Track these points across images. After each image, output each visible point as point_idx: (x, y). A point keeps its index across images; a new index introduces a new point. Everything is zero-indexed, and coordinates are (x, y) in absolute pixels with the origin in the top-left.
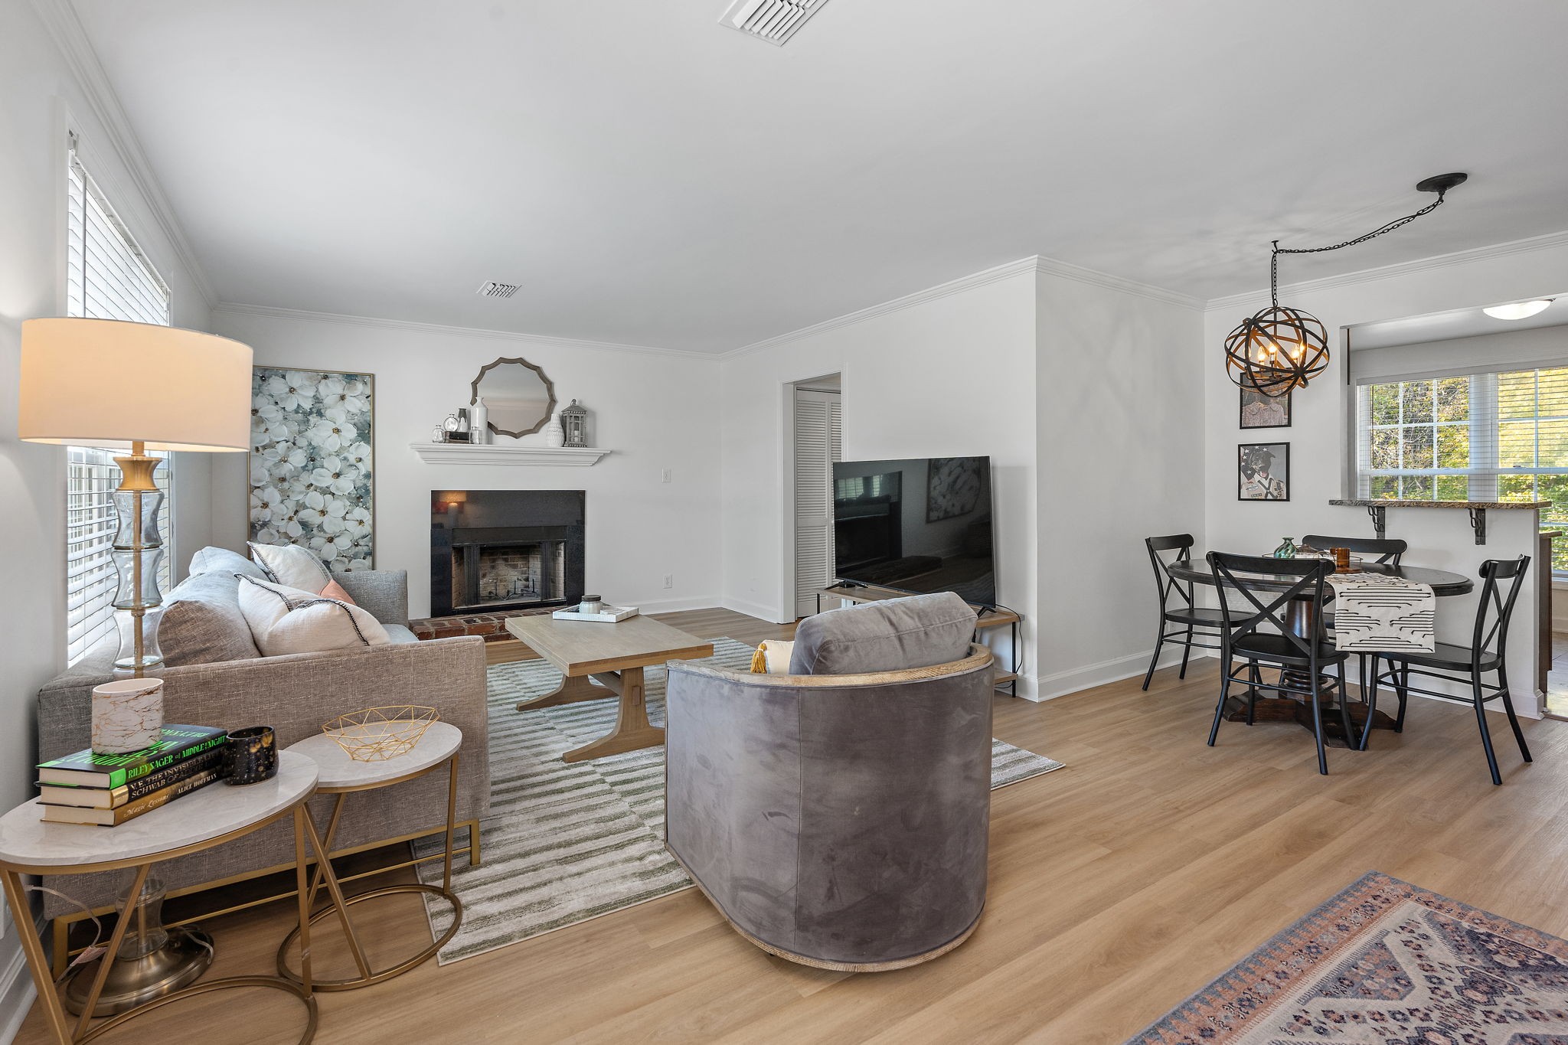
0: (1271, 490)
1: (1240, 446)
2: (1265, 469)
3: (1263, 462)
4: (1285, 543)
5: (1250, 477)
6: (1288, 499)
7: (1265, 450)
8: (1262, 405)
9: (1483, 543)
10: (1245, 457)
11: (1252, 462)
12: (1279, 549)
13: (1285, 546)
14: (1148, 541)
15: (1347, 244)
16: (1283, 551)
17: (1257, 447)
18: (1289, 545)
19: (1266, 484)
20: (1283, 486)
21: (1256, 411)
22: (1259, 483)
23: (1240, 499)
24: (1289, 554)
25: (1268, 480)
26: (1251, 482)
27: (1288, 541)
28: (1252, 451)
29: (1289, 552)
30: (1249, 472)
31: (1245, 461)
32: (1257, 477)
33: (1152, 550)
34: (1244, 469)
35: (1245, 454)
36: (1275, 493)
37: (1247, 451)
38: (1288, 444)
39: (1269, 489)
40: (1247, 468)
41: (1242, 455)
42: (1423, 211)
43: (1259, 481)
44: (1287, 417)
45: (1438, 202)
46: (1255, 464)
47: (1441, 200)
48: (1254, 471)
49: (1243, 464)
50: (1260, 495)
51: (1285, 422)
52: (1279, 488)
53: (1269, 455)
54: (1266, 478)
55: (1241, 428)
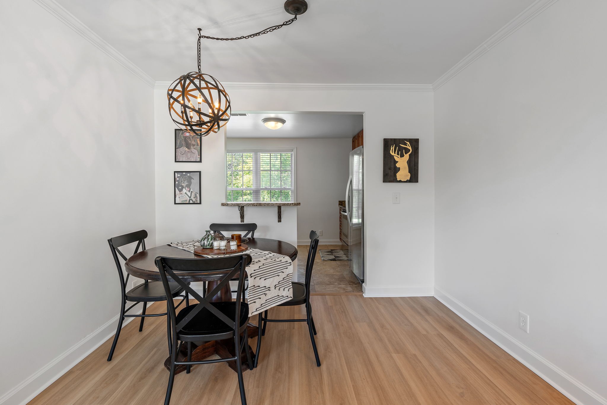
0: (192, 198)
1: (175, 172)
2: (189, 186)
3: (187, 182)
4: (207, 234)
5: (180, 190)
6: (200, 203)
7: (188, 175)
8: (187, 149)
9: (280, 221)
10: (178, 179)
11: (181, 182)
12: (204, 239)
13: (206, 236)
14: (110, 241)
15: (244, 37)
16: (206, 240)
17: (184, 173)
18: (209, 235)
19: (189, 194)
20: (198, 196)
21: (183, 152)
22: (185, 195)
23: (175, 203)
24: (210, 242)
25: (190, 192)
26: (181, 194)
27: (208, 233)
28: (182, 175)
29: (210, 240)
30: (180, 188)
31: (178, 181)
32: (184, 191)
33: (114, 248)
34: (177, 186)
35: (178, 177)
36: (194, 200)
37: (179, 175)
38: (200, 172)
39: (190, 197)
40: (179, 185)
41: (176, 177)
42: (287, 22)
43: (186, 193)
44: (199, 157)
45: (294, 18)
46: (184, 183)
47: (296, 18)
48: (183, 187)
49: (177, 183)
50: (186, 201)
51: (198, 160)
52: (196, 197)
53: (190, 178)
54: (189, 191)
55: (176, 161)
